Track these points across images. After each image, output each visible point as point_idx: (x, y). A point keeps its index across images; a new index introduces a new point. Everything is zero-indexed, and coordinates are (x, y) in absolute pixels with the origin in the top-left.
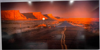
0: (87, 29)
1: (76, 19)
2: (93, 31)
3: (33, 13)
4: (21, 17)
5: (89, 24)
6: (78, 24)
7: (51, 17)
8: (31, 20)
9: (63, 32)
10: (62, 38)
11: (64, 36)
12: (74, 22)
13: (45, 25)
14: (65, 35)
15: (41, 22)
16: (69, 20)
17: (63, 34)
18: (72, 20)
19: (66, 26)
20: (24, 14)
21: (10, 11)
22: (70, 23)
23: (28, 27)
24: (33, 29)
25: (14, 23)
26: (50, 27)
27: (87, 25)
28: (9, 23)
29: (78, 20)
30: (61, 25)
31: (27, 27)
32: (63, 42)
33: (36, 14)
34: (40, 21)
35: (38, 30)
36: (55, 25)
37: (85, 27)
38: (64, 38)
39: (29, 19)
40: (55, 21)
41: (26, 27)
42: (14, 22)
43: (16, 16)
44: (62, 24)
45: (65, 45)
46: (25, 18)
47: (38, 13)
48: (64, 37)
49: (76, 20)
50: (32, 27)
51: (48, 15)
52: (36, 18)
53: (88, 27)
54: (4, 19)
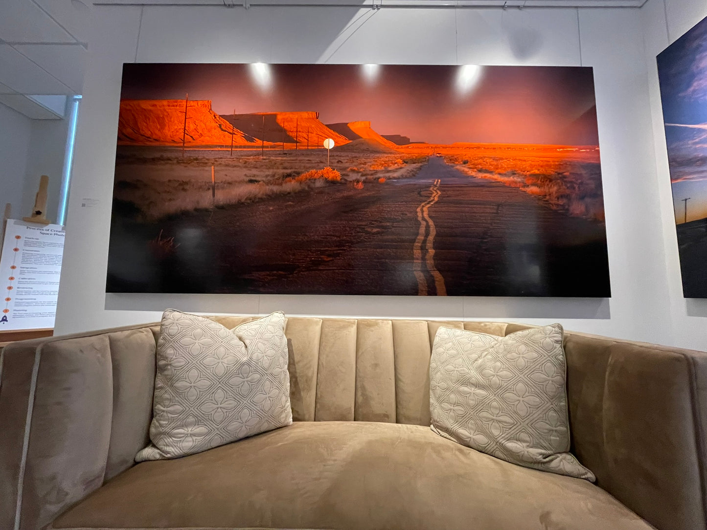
0: (540, 197)
1: (487, 148)
2: (571, 208)
3: (279, 117)
4: (217, 132)
5: (551, 172)
6: (499, 171)
7: (365, 136)
8: (267, 147)
9: (425, 209)
10: (421, 238)
11: (428, 227)
12: (480, 161)
13: (337, 175)
14: (436, 226)
15: (315, 159)
16: (452, 152)
17: (424, 219)
18: (468, 155)
19: (438, 182)
20: (235, 120)
21: (165, 103)
22: (458, 167)
23: (251, 181)
24: (276, 188)
25: (179, 162)
26: (358, 181)
27: (546, 179)
28: (153, 159)
29: (498, 154)
30: (413, 175)
31: (248, 179)
32: (424, 259)
33: (291, 118)
34: (308, 153)
35: (301, 196)
36: (387, 175)
37: (534, 189)
38: (431, 238)
39: (259, 142)
40: (384, 158)
41: (241, 182)
42: (181, 154)
43: (191, 126)
44: (420, 169)
45: (437, 275)
46: (239, 139)
47: (305, 115)
48: (427, 234)
49: (488, 153)
50: (268, 183)
51: (352, 128)
52: (289, 140)
53: (546, 189)
54: (132, 140)
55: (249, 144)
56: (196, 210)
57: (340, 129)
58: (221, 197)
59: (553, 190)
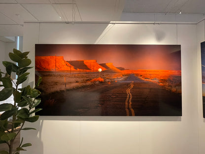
0: (163, 86)
1: (148, 71)
2: (172, 90)
3: (85, 62)
4: (66, 66)
5: (166, 78)
6: (151, 78)
7: (111, 67)
8: (81, 71)
9: (129, 90)
10: (128, 99)
11: (130, 96)
12: (146, 75)
13: (102, 80)
14: (132, 95)
15: (96, 75)
16: (137, 73)
17: (128, 93)
18: (143, 73)
19: (133, 82)
20: (71, 63)
21: (49, 57)
22: (139, 77)
23: (77, 82)
24: (84, 84)
25: (55, 76)
26: (109, 82)
27: (163, 81)
28: (46, 75)
29: (151, 73)
30: (126, 80)
32: (128, 105)
33: (88, 62)
34: (94, 73)
35: (91, 86)
36: (118, 80)
37: (161, 84)
38: (131, 99)
39: (78, 70)
40: (117, 74)
41: (74, 82)
42: (55, 74)
43: (58, 65)
44: (127, 78)
45: (132, 110)
46: (72, 68)
47: (92, 61)
49: (148, 73)
50: (82, 82)
51: (107, 65)
52: (88, 69)
53: (165, 84)
54: (41, 69)
55: (75, 70)
56: (61, 91)
57: (103, 65)
58: (68, 87)
59: (167, 84)
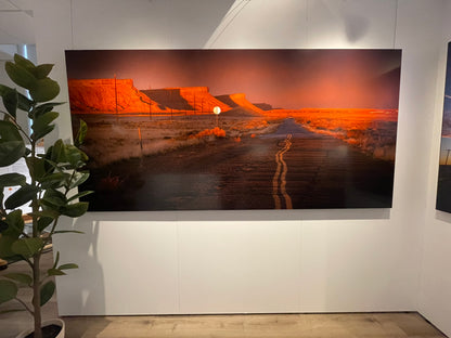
0: (355, 146)
1: (323, 112)
2: (375, 152)
3: (182, 91)
4: (139, 103)
5: (364, 128)
6: (330, 128)
7: (241, 105)
8: (174, 113)
9: (281, 155)
10: (278, 174)
11: (282, 166)
12: (319, 121)
13: (223, 132)
14: (288, 165)
15: (208, 121)
16: (300, 115)
17: (280, 161)
18: (311, 116)
19: (290, 136)
20: (152, 94)
21: (100, 81)
22: (304, 126)
23: (166, 138)
24: (182, 143)
25: (116, 125)
26: (237, 137)
27: (357, 133)
28: (98, 124)
29: (331, 116)
30: (274, 131)
31: (163, 136)
32: (279, 187)
33: (191, 92)
34: (204, 117)
35: (199, 147)
36: (256, 132)
37: (353, 140)
38: (284, 173)
39: (169, 110)
40: (254, 119)
41: (159, 139)
42: (116, 120)
43: (120, 99)
44: (278, 127)
45: (287, 197)
46: (155, 108)
47: (200, 89)
48: (282, 171)
49: (324, 116)
50: (177, 139)
51: (232, 98)
52: (190, 108)
53: (359, 140)
54: (81, 110)
55: (160, 111)
56: (131, 158)
57: (225, 100)
58: (148, 148)
59: (365, 141)
